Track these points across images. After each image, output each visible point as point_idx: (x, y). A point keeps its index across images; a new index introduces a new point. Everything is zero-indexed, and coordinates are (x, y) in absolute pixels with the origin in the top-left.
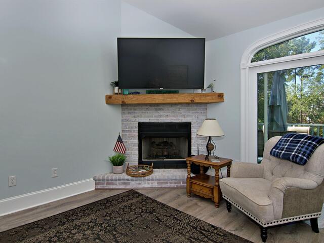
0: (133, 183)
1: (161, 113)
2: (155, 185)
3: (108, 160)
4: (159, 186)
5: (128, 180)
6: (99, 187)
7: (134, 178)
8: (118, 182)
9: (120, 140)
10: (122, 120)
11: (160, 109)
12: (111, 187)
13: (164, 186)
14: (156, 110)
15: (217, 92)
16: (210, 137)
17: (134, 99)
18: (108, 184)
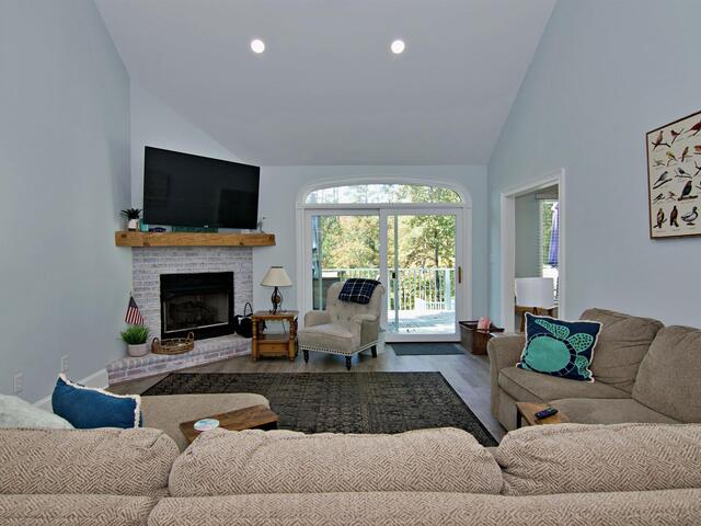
0: (171, 363)
1: (195, 259)
2: (202, 361)
3: (120, 337)
4: (207, 361)
5: (163, 361)
6: (115, 381)
7: (173, 357)
8: (146, 368)
9: (132, 303)
10: (134, 272)
11: (193, 255)
12: (137, 376)
13: (213, 359)
14: (187, 255)
15: (267, 233)
16: (276, 288)
17: (163, 239)
18: (131, 373)
